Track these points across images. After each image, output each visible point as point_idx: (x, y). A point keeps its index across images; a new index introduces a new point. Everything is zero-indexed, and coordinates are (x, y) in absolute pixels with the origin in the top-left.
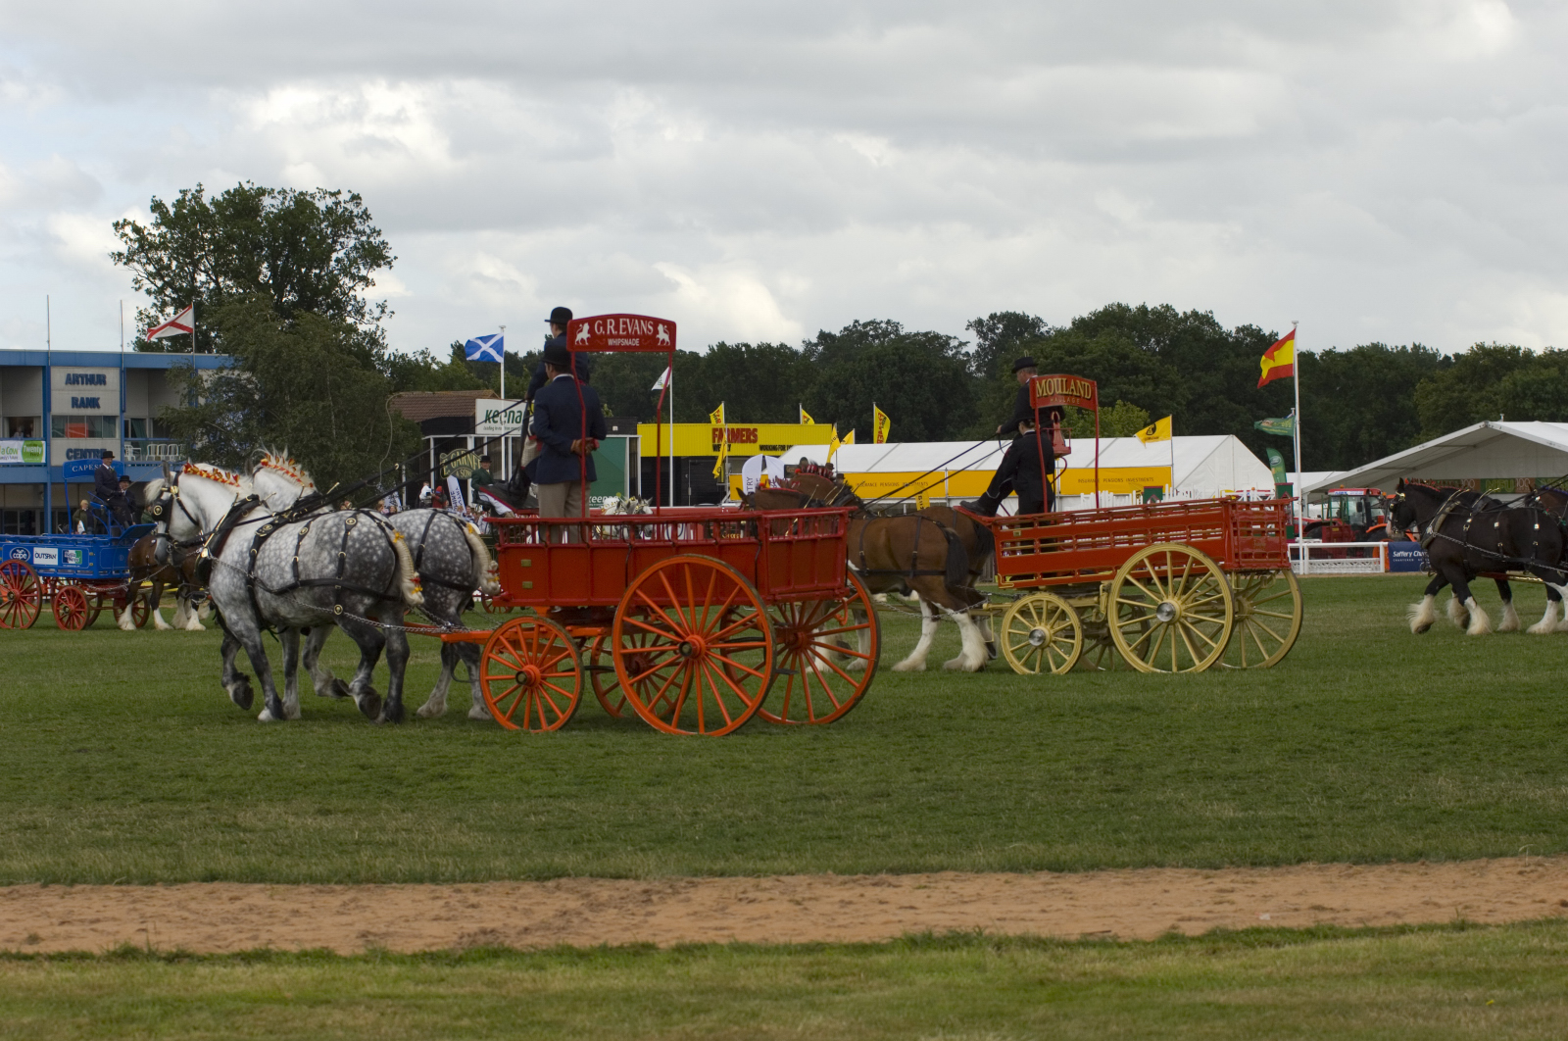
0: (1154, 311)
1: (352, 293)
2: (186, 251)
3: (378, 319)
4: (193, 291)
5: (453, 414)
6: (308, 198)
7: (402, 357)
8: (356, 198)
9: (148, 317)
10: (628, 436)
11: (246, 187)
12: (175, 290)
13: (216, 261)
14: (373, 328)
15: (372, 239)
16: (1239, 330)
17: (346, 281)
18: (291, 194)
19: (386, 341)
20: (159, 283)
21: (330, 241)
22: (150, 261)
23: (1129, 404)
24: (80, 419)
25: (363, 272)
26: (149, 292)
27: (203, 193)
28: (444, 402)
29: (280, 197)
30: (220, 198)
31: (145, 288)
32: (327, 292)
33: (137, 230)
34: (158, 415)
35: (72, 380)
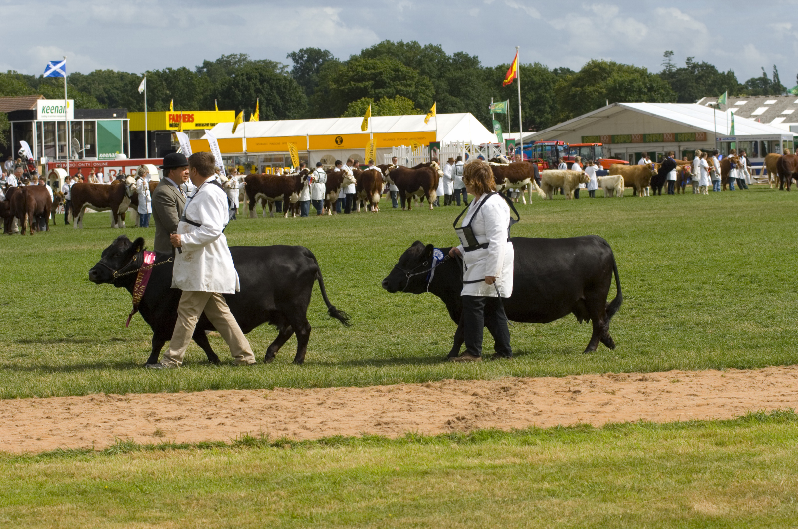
0: (408, 45)
10: (122, 119)
16: (455, 55)
23: (403, 98)
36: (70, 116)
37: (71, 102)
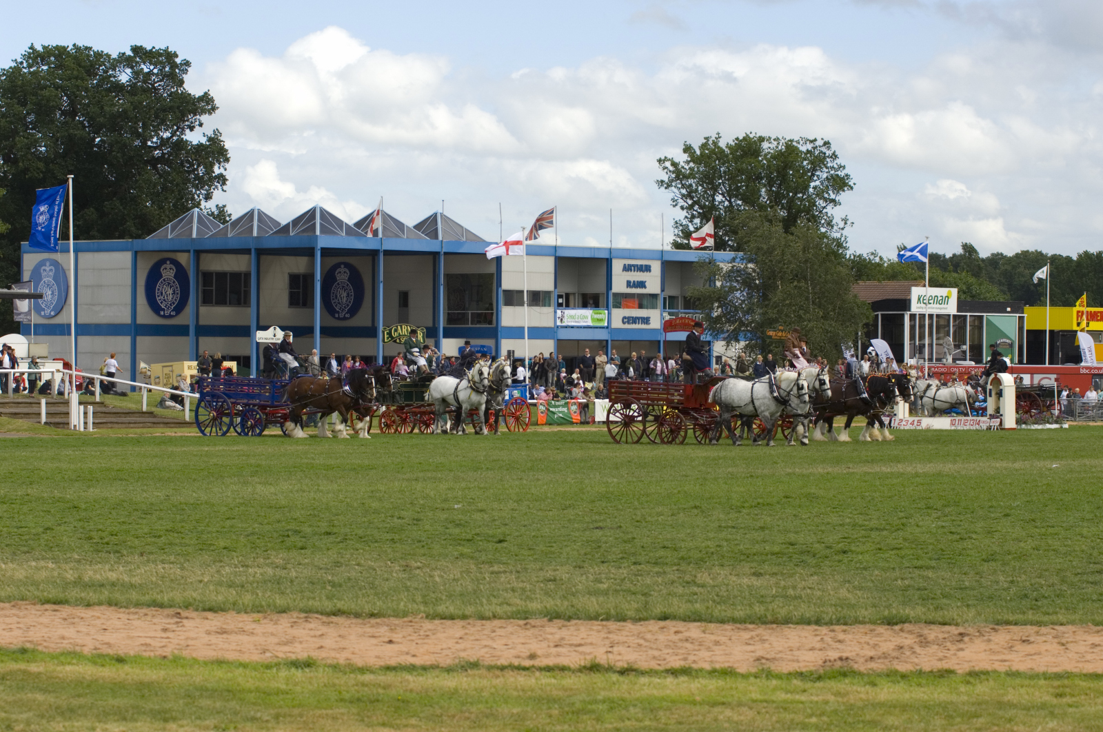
1: (825, 211)
2: (709, 180)
3: (843, 229)
4: (713, 207)
5: (896, 297)
6: (794, 144)
7: (860, 256)
8: (827, 144)
9: (681, 225)
10: (1018, 315)
11: (751, 136)
12: (701, 207)
13: (730, 187)
14: (838, 235)
15: (839, 173)
17: (821, 203)
18: (783, 141)
19: (848, 245)
20: (690, 202)
21: (810, 174)
22: (683, 186)
24: (632, 296)
25: (833, 196)
26: (682, 208)
27: (720, 140)
28: (888, 290)
29: (775, 143)
30: (733, 144)
31: (680, 205)
32: (808, 210)
33: (674, 164)
34: (688, 294)
35: (627, 268)
36: (951, 309)
37: (954, 291)
